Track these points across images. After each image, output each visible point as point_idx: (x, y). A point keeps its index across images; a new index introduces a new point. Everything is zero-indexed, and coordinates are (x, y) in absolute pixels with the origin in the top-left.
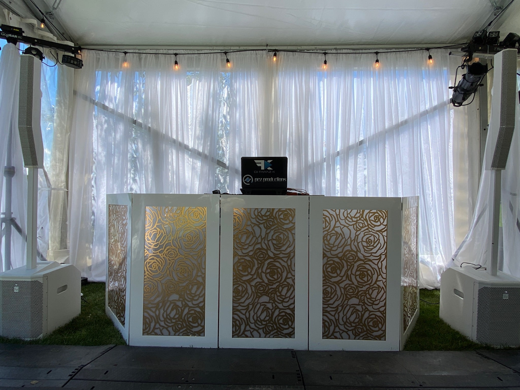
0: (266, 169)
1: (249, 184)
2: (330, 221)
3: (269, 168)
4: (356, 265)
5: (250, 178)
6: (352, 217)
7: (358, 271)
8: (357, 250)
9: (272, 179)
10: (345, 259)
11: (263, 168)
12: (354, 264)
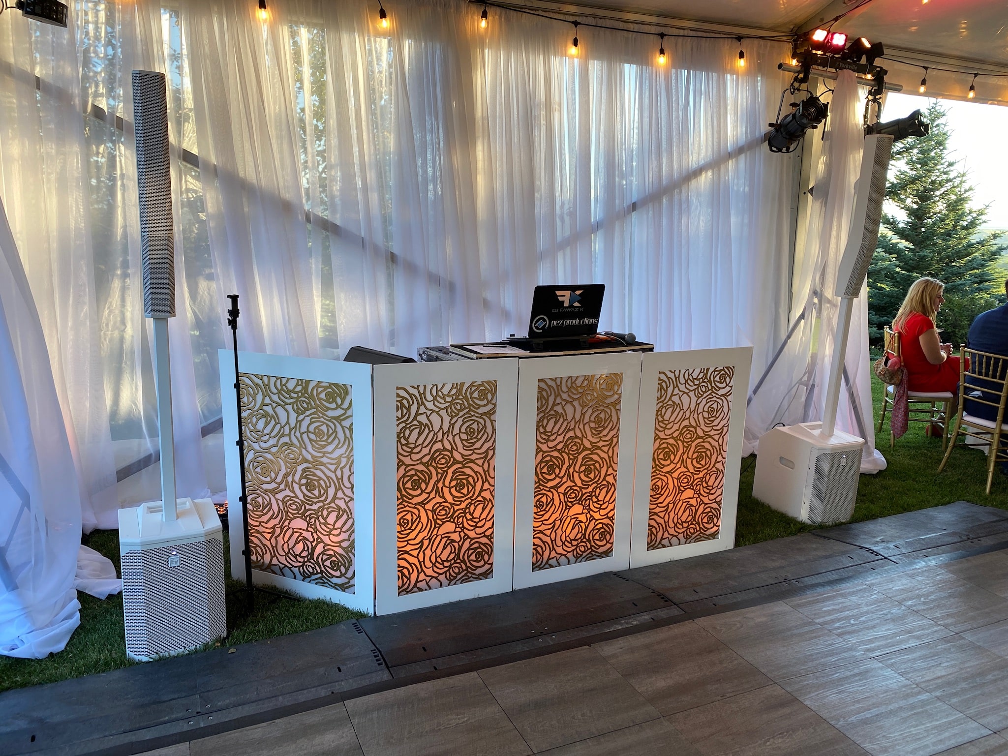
0: (571, 306)
1: (541, 331)
2: (667, 388)
3: (576, 304)
4: (694, 445)
5: (544, 320)
6: (693, 379)
7: (696, 452)
8: (697, 425)
9: (577, 321)
10: (681, 438)
11: (566, 304)
12: (691, 444)
